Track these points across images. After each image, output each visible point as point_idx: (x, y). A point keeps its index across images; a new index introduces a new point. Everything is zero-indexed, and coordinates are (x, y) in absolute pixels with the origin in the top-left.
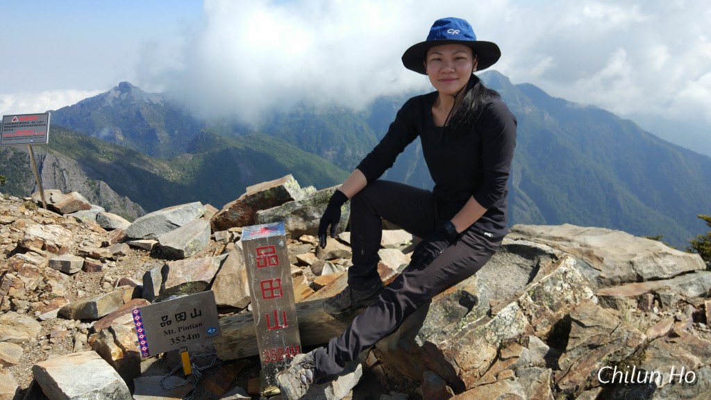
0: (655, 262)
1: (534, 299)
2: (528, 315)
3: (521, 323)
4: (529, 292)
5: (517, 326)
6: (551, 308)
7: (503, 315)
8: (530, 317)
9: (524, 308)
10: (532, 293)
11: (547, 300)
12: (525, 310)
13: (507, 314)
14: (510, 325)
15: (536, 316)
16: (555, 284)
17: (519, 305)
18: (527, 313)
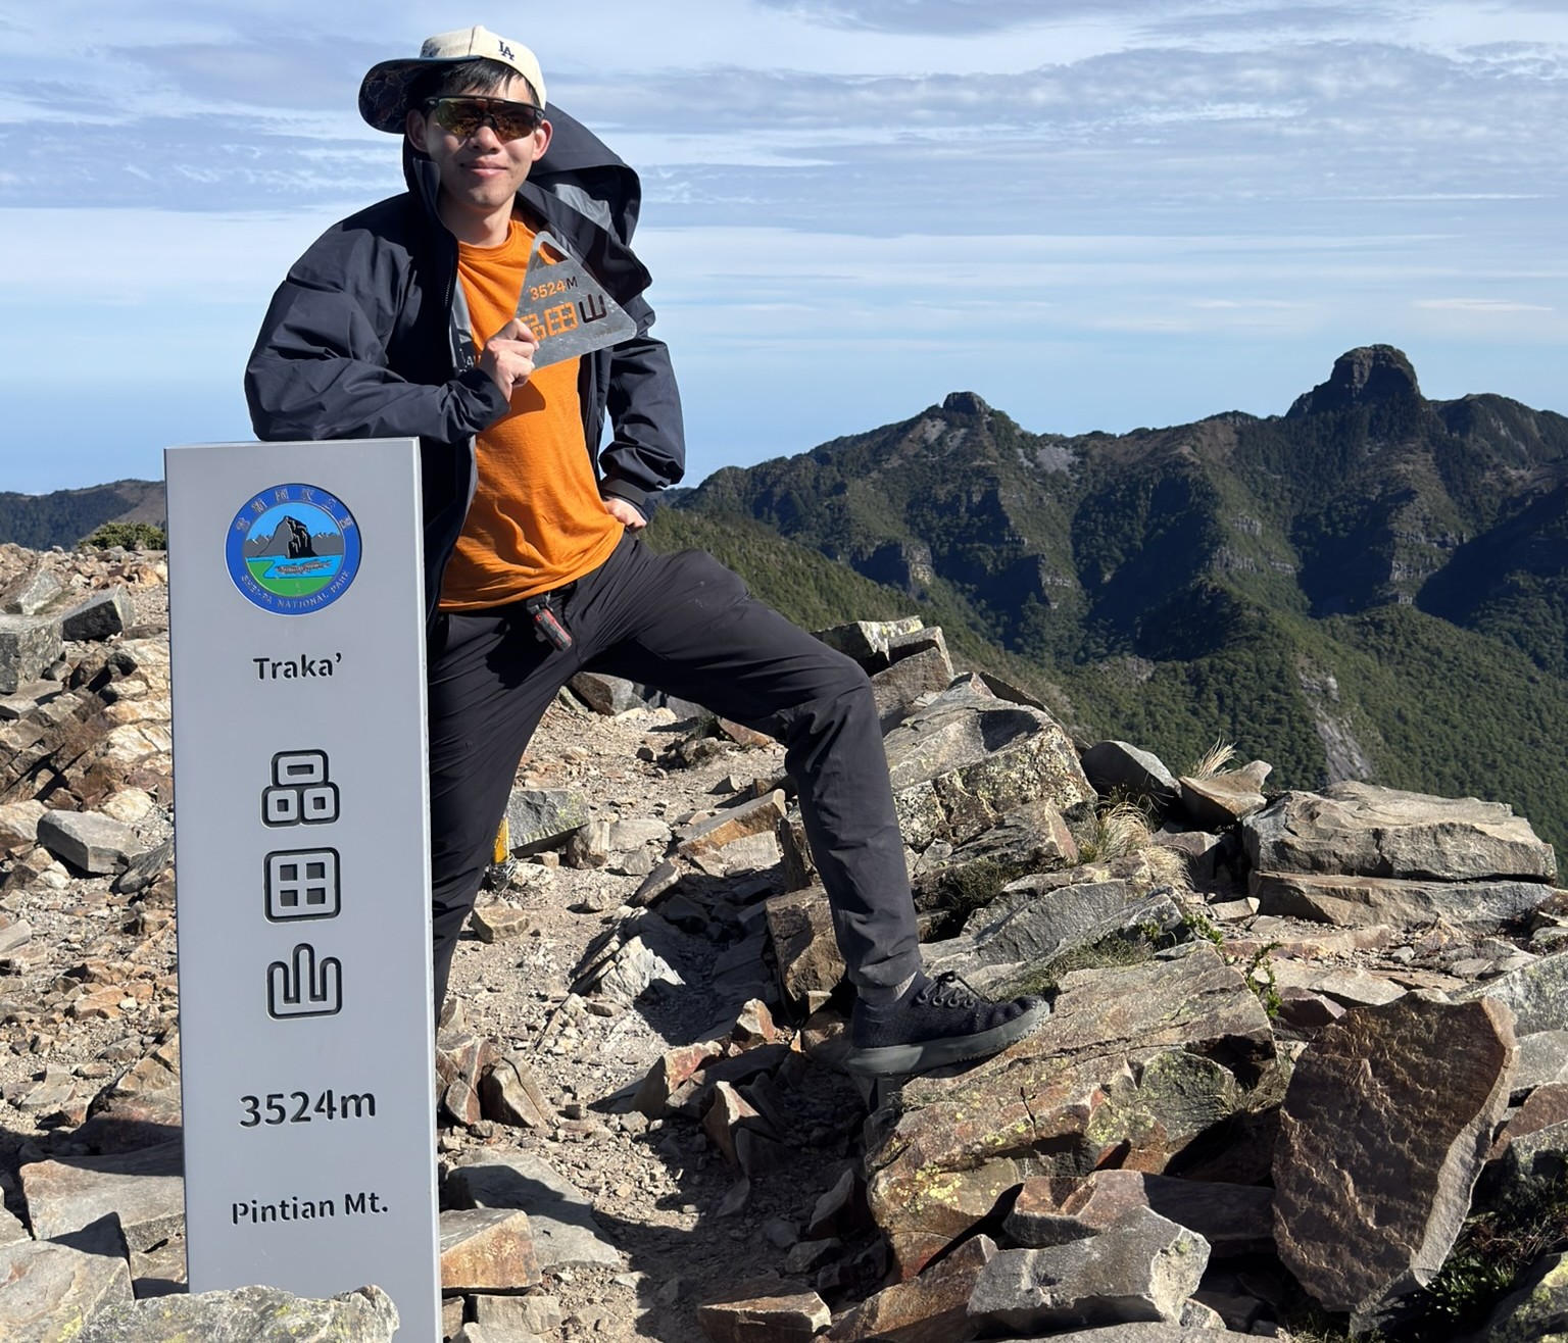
0: (1437, 843)
1: (966, 781)
2: (948, 805)
3: (932, 817)
4: (961, 771)
5: (923, 819)
6: (994, 805)
7: (903, 797)
8: (949, 810)
9: (943, 792)
10: (965, 773)
11: (988, 789)
12: (944, 797)
13: (910, 796)
14: (912, 816)
15: (960, 811)
16: (1008, 767)
17: (935, 787)
18: (946, 802)
